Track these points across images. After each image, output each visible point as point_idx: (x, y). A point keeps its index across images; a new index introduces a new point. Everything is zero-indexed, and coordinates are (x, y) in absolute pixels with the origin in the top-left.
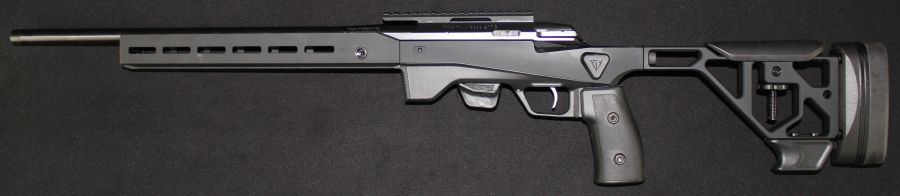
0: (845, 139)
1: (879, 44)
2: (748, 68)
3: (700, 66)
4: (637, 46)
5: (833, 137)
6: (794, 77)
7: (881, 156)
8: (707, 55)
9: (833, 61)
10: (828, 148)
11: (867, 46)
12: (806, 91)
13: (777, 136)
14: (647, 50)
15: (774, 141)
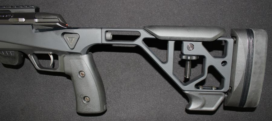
0: (233, 93)
1: (263, 30)
2: (171, 44)
3: (139, 42)
4: (97, 28)
5: (226, 91)
6: (203, 51)
7: (256, 103)
8: (144, 35)
9: (231, 41)
10: (221, 99)
11: (254, 32)
12: (211, 60)
13: (189, 88)
14: (104, 30)
15: (186, 92)
